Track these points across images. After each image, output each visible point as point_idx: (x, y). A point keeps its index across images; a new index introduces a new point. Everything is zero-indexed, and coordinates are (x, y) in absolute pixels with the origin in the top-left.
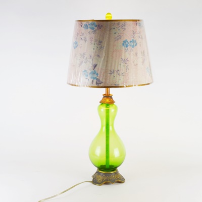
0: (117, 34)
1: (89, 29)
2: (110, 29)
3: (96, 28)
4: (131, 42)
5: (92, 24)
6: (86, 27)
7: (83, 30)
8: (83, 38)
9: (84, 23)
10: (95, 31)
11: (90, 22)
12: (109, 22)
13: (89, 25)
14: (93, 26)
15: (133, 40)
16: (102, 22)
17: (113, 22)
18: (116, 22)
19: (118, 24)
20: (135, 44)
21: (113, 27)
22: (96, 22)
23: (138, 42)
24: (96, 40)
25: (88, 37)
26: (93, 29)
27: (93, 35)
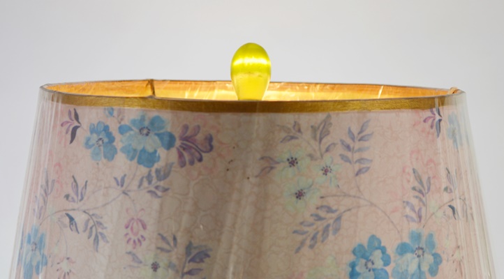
0: (312, 200)
1: (121, 159)
2: (268, 164)
3: (166, 157)
4: (403, 249)
5: (146, 128)
6: (105, 141)
7: (84, 162)
8: (80, 218)
9: (90, 116)
10: (163, 175)
11: (132, 113)
12: (259, 119)
13: (122, 130)
14: (151, 143)
15: (416, 237)
16: (209, 118)
17: (288, 118)
18: (305, 119)
19: (320, 132)
20: (429, 258)
21: (283, 151)
22: (166, 115)
23: (445, 244)
24: (165, 241)
25: (113, 211)
26: (147, 158)
27: (147, 205)
